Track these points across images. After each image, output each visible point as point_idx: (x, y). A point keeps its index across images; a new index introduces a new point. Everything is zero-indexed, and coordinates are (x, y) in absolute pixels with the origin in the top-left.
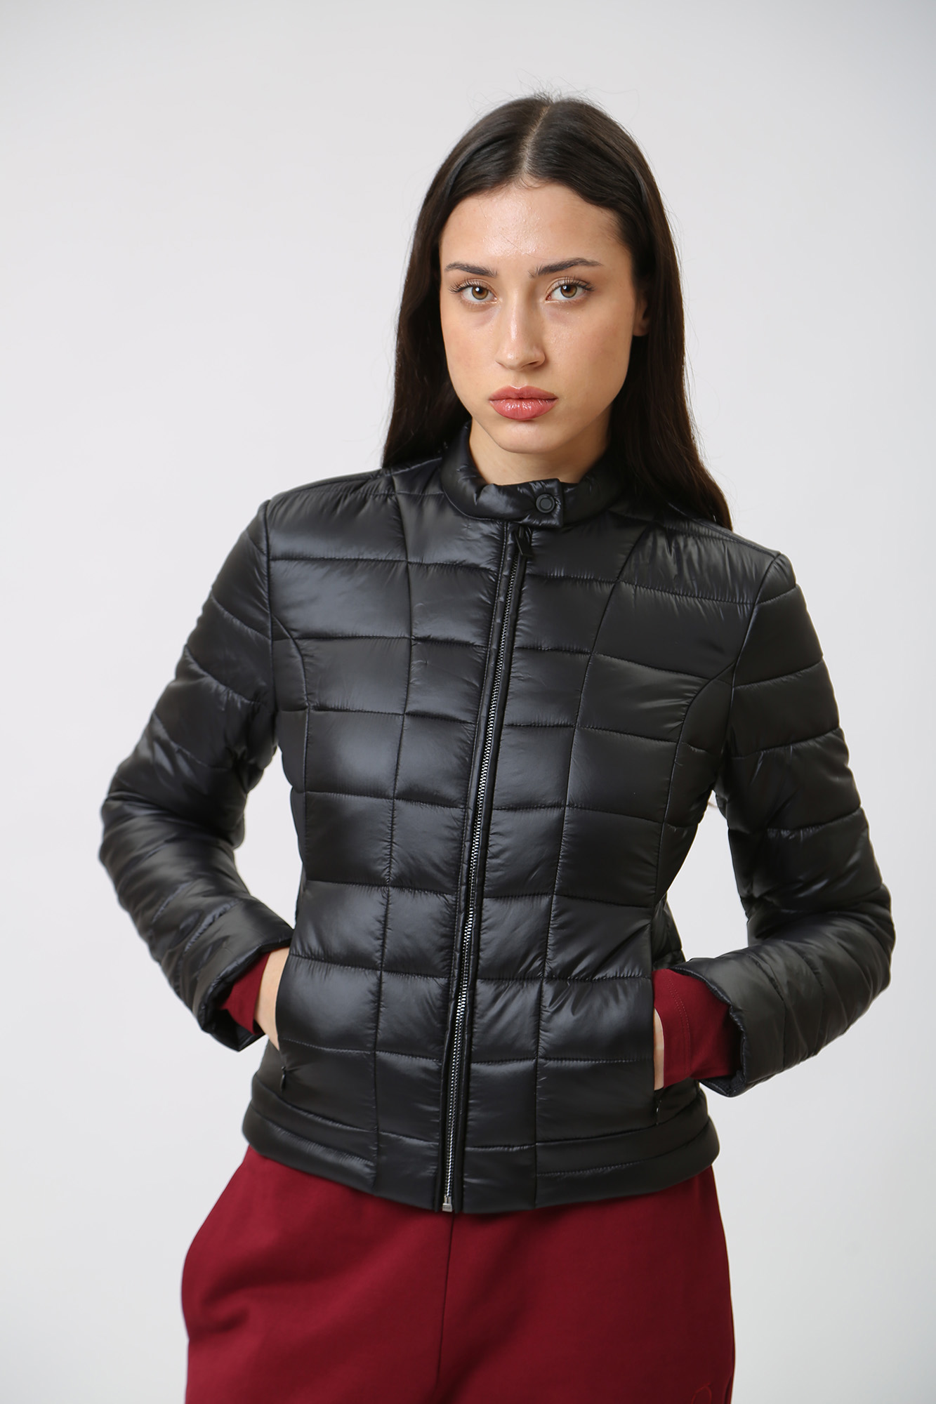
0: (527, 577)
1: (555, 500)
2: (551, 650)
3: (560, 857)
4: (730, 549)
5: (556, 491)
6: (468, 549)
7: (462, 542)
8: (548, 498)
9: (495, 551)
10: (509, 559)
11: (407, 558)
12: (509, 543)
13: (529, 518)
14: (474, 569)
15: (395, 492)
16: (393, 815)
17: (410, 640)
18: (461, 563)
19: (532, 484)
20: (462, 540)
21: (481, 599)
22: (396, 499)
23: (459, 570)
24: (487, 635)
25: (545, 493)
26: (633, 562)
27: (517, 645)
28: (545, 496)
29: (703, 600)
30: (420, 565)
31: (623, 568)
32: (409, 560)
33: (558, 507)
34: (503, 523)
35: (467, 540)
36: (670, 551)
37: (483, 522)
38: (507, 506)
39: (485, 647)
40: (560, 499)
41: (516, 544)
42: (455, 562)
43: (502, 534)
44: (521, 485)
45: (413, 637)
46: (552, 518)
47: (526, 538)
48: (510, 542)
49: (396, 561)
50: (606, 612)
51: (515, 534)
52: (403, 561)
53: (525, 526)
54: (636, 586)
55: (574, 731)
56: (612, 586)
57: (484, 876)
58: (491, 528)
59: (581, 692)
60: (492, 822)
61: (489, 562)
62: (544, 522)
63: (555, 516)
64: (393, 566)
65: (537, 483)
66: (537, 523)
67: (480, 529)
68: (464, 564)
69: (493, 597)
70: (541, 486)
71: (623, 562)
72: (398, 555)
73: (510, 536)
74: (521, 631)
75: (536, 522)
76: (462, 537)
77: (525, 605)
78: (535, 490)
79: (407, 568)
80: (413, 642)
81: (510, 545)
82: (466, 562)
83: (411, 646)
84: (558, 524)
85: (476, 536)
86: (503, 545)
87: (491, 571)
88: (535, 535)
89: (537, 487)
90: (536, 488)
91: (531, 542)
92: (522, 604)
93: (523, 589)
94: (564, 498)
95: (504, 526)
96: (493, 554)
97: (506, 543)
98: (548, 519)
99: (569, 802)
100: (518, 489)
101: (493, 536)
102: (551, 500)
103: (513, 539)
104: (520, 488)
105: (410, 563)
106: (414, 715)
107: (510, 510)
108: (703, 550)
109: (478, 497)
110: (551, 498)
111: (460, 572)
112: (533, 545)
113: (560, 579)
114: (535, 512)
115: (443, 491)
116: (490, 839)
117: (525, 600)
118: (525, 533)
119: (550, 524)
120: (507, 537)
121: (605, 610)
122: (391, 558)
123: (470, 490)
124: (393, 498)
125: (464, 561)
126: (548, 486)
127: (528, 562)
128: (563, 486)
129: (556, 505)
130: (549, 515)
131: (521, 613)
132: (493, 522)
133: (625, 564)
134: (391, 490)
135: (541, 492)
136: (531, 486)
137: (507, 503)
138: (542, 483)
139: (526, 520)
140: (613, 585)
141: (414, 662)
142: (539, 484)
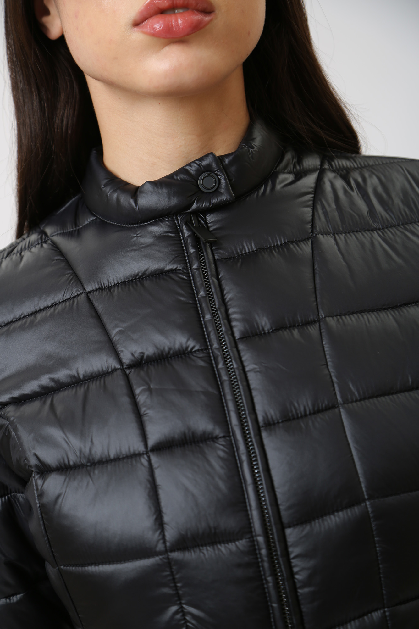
0: (218, 263)
1: (217, 175)
2: (275, 330)
3: (380, 562)
4: (410, 170)
5: (214, 165)
6: (146, 256)
7: (137, 252)
8: (209, 175)
9: (175, 249)
10: (192, 251)
11: (84, 289)
12: (186, 236)
13: (197, 203)
14: (160, 274)
15: (48, 237)
16: (172, 572)
17: (123, 370)
18: (144, 273)
19: (188, 168)
20: (135, 250)
21: (181, 300)
22: (52, 241)
23: (145, 281)
24: (201, 336)
25: (203, 172)
26: (320, 211)
27: (237, 335)
28: (205, 175)
29: (406, 226)
30: (101, 289)
31: (313, 220)
32: (88, 290)
33: (223, 181)
34: (173, 218)
35: (142, 247)
36: (351, 188)
37: (151, 224)
38: (169, 198)
39: (205, 349)
40: (221, 172)
41: (194, 234)
42: (138, 274)
43: (176, 230)
44: (177, 173)
45: (124, 367)
46: (221, 194)
47: (202, 225)
48: (186, 233)
49: (74, 297)
50: (316, 271)
51: (188, 224)
52: (82, 294)
53: (196, 213)
54: (334, 234)
55: (340, 411)
56: (310, 243)
57: (301, 612)
58: (162, 227)
59: (327, 365)
60: (289, 544)
61: (173, 261)
62: (214, 201)
63: (222, 191)
64: (74, 302)
65: (192, 164)
66: (207, 205)
67: (151, 232)
68: (147, 273)
69: (193, 296)
70: (197, 166)
71: (311, 214)
72: (75, 290)
73: (184, 227)
74: (236, 320)
75: (205, 205)
76: (135, 248)
77: (228, 292)
78: (193, 172)
79: (88, 298)
80: (128, 372)
81: (188, 236)
82: (150, 270)
83: (127, 377)
84: (229, 198)
85: (148, 240)
86: (181, 240)
87: (179, 270)
88: (210, 218)
89: (193, 168)
90: (192, 170)
91: (208, 227)
92: (225, 292)
93: (220, 277)
94: (225, 169)
95: (174, 221)
96: (173, 253)
97: (183, 236)
98: (217, 197)
99: (368, 494)
100: (175, 177)
101: (166, 234)
102: (212, 176)
103: (189, 229)
104: (177, 176)
105: (90, 292)
106: (160, 449)
107: (174, 201)
108: (383, 178)
109: (136, 201)
110: (212, 174)
111: (147, 283)
112: (211, 229)
113: (254, 255)
114: (200, 194)
115: (95, 216)
116: (293, 564)
117: (227, 288)
118: (199, 222)
119: (221, 201)
120: (182, 231)
121: (314, 270)
122: (68, 297)
123: (126, 200)
124: (49, 242)
125: (147, 270)
126: (204, 163)
127: (214, 248)
128: (220, 159)
129: (220, 180)
130: (216, 192)
131: (228, 301)
132: (161, 221)
133: (313, 215)
134: (44, 237)
135: (200, 171)
136: (187, 170)
137: (169, 195)
138: (197, 162)
139: (194, 206)
140: (310, 241)
141: (137, 391)
142: (195, 165)
